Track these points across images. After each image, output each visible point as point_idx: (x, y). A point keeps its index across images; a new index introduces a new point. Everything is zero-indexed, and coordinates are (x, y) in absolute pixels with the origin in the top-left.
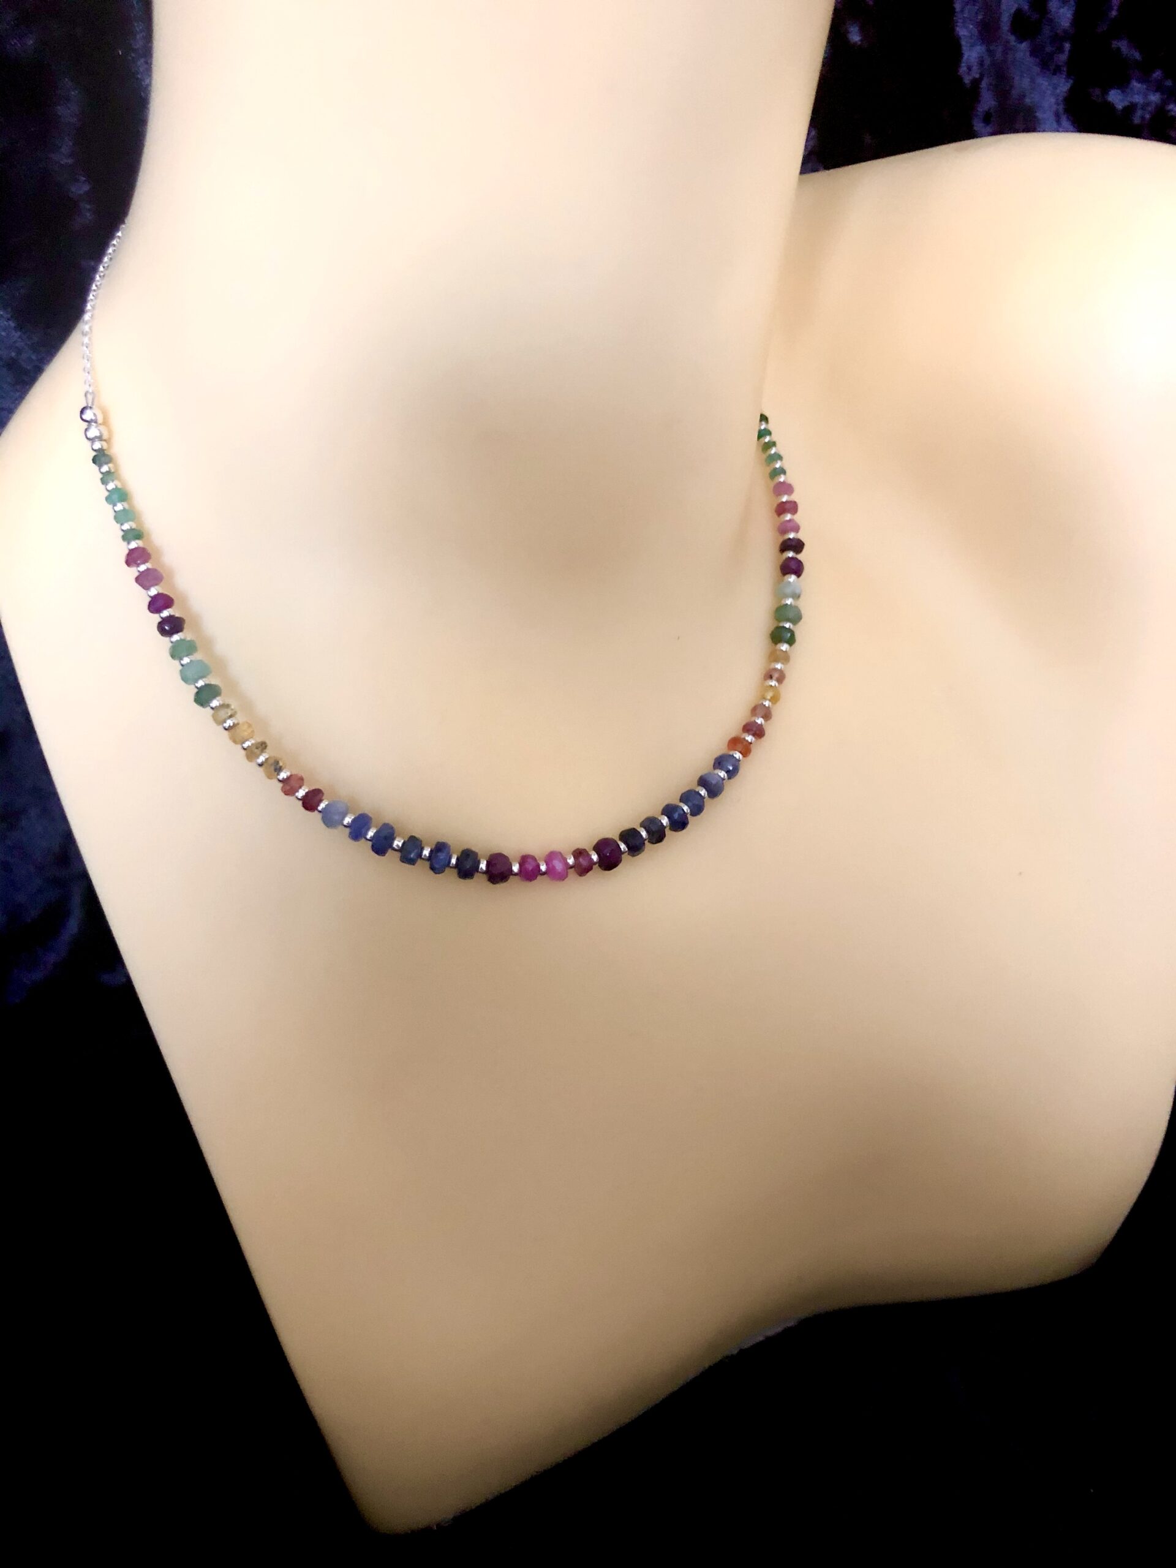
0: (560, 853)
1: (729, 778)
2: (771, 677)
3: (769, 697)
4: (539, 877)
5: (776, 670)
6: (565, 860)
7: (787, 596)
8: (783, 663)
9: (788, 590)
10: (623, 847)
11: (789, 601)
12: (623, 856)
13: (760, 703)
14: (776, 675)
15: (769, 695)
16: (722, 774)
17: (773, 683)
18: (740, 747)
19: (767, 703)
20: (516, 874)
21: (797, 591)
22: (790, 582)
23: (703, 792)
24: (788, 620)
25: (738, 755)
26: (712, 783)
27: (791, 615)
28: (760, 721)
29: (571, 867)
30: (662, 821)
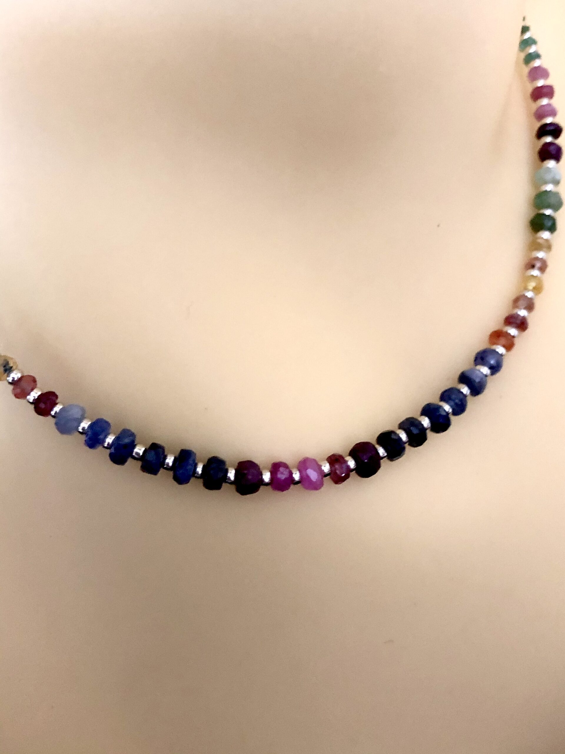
0: (314, 460)
1: (493, 374)
2: (533, 267)
3: (531, 288)
4: (292, 486)
5: (537, 259)
6: (319, 468)
7: (546, 183)
8: (546, 252)
9: (548, 177)
10: (381, 451)
11: (549, 187)
12: (382, 461)
13: (522, 294)
14: (538, 265)
15: (532, 284)
16: (485, 370)
17: (535, 272)
18: (503, 340)
19: (529, 294)
20: (267, 484)
21: (557, 177)
22: (548, 168)
23: (465, 390)
24: (548, 207)
25: (501, 350)
26: (475, 381)
27: (552, 200)
28: (523, 313)
29: (326, 475)
30: (423, 423)
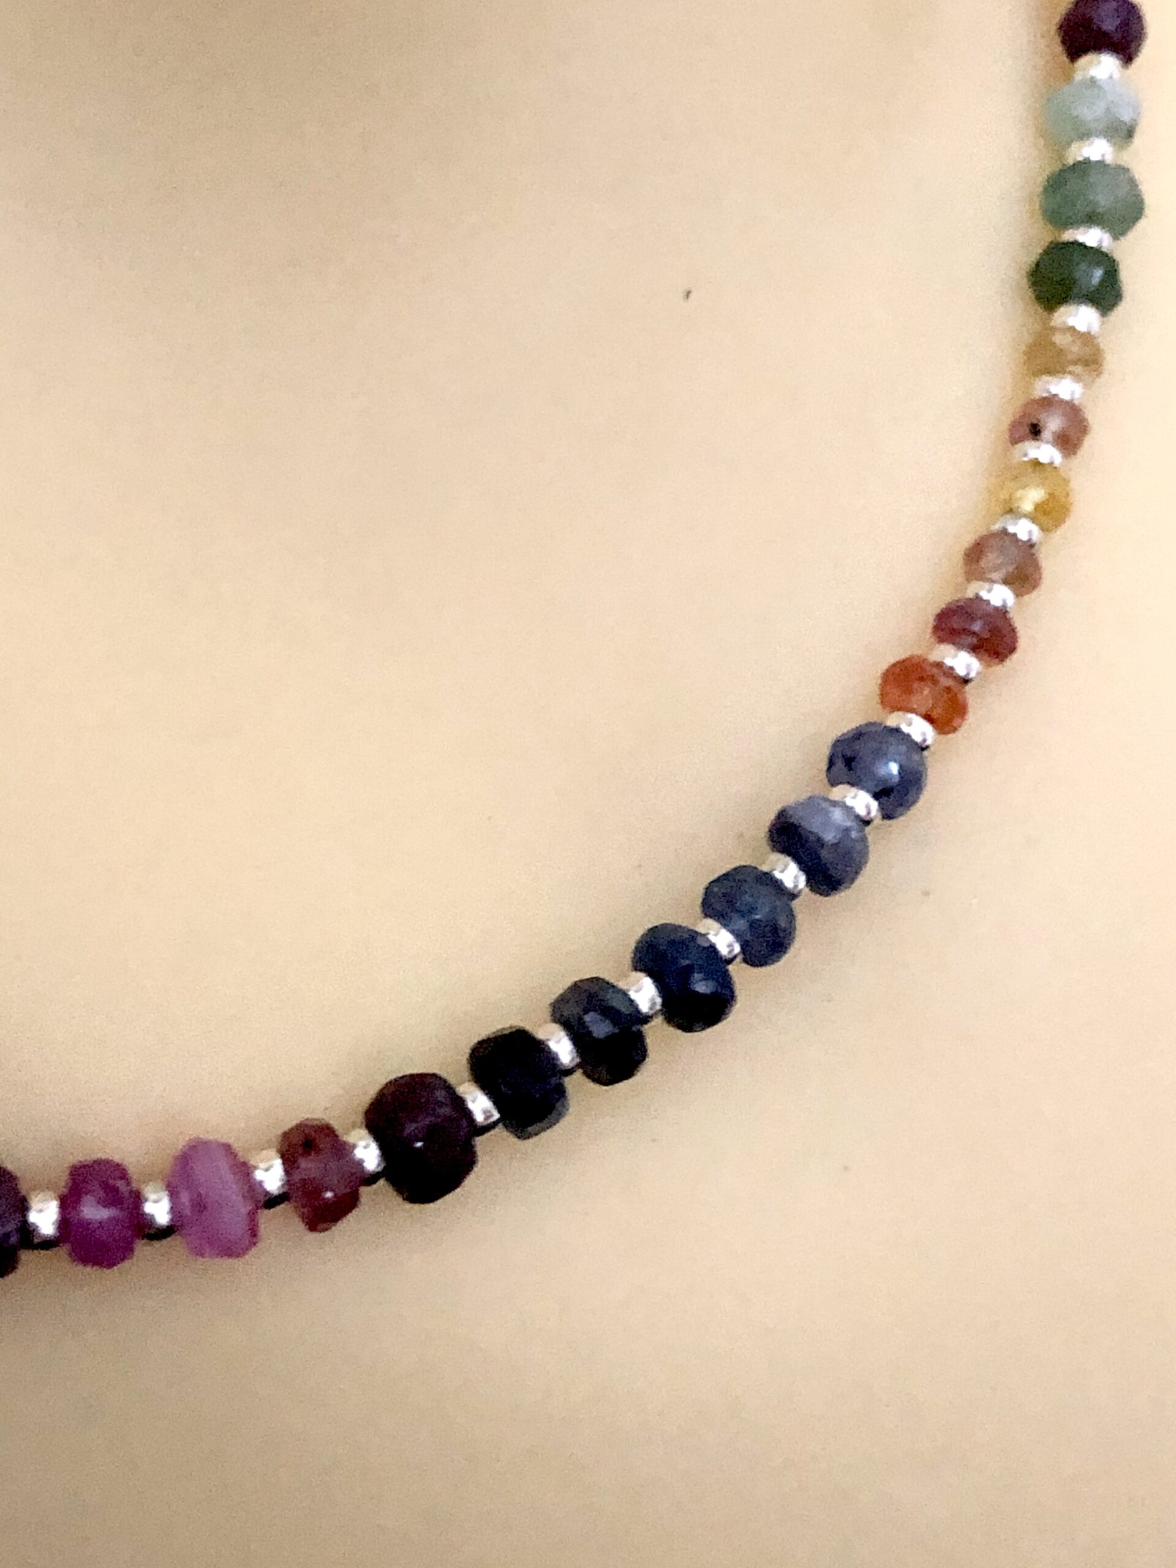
1: (887, 816)
2: (1035, 431)
3: (1028, 507)
4: (143, 1250)
5: (1049, 402)
6: (244, 1170)
7: (1085, 135)
8: (1078, 378)
9: (1090, 112)
10: (480, 1105)
11: (1097, 150)
13: (997, 527)
14: (1053, 424)
15: (1031, 497)
16: (862, 802)
17: (1045, 452)
18: (924, 695)
19: (1023, 529)
20: (48, 1244)
21: (1126, 117)
22: (1093, 81)
23: (790, 874)
24: (1092, 219)
25: (918, 728)
26: (820, 841)
27: (1103, 200)
28: (998, 595)
29: (272, 1202)
30: (633, 995)
